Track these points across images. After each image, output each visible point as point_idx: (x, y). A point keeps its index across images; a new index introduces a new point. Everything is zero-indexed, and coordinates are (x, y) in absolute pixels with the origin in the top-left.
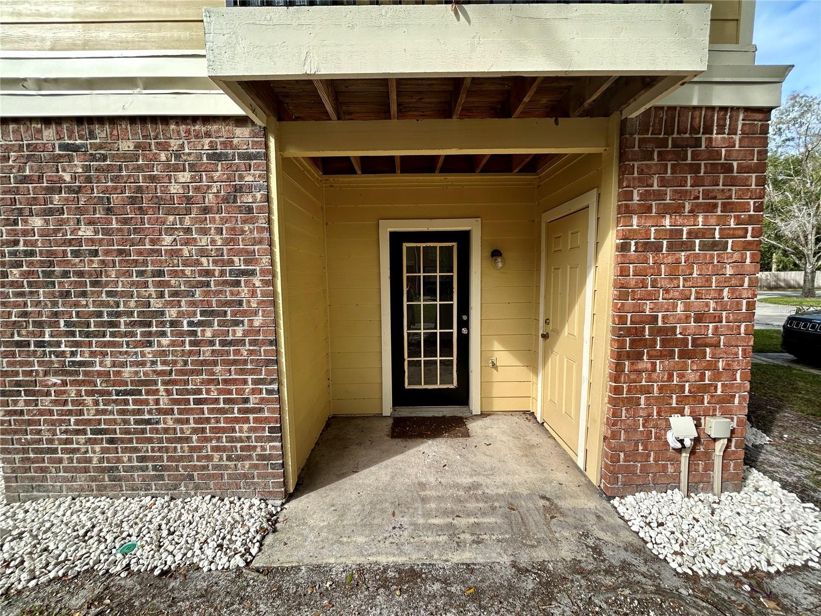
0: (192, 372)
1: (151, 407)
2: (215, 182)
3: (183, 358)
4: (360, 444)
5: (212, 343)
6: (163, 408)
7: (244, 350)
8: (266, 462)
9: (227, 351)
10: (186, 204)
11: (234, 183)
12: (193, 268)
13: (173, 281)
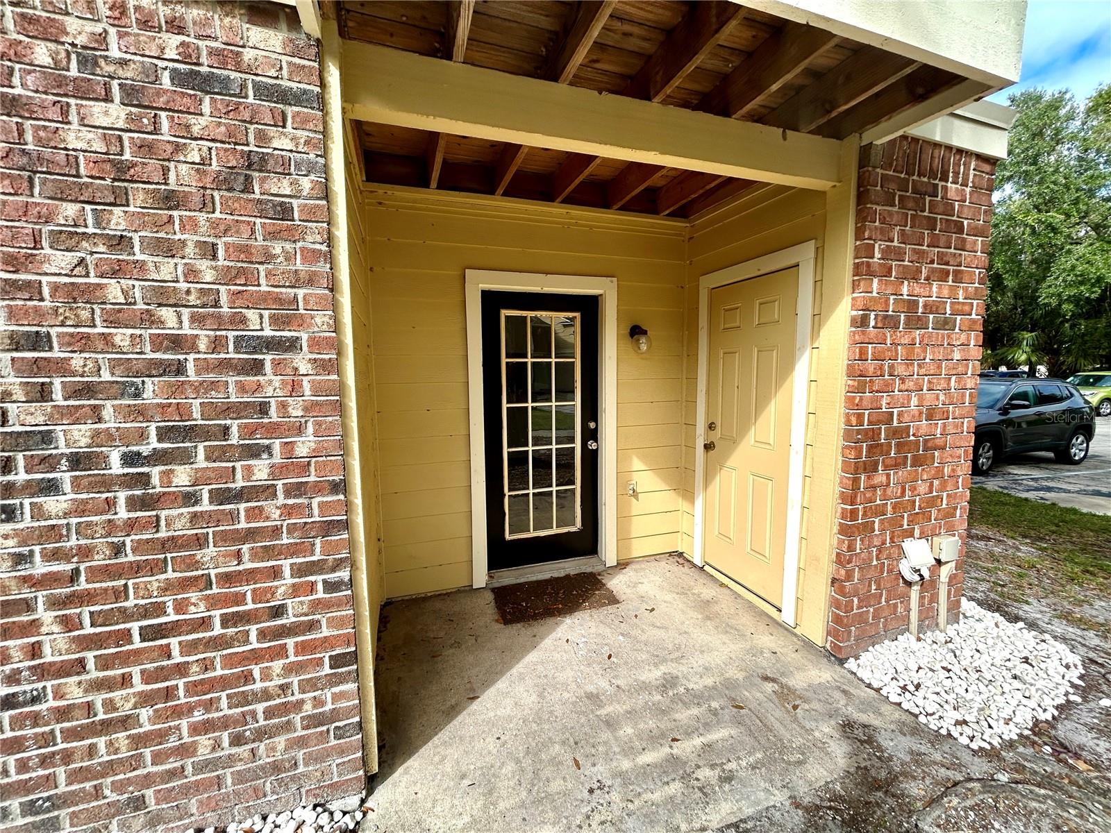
0: (136, 569)
1: (15, 666)
2: (196, 139)
3: (109, 540)
4: (457, 644)
5: (190, 498)
6: (51, 664)
7: (273, 509)
8: (324, 728)
9: (230, 512)
10: (114, 180)
11: (246, 148)
12: (138, 332)
13: (77, 361)
